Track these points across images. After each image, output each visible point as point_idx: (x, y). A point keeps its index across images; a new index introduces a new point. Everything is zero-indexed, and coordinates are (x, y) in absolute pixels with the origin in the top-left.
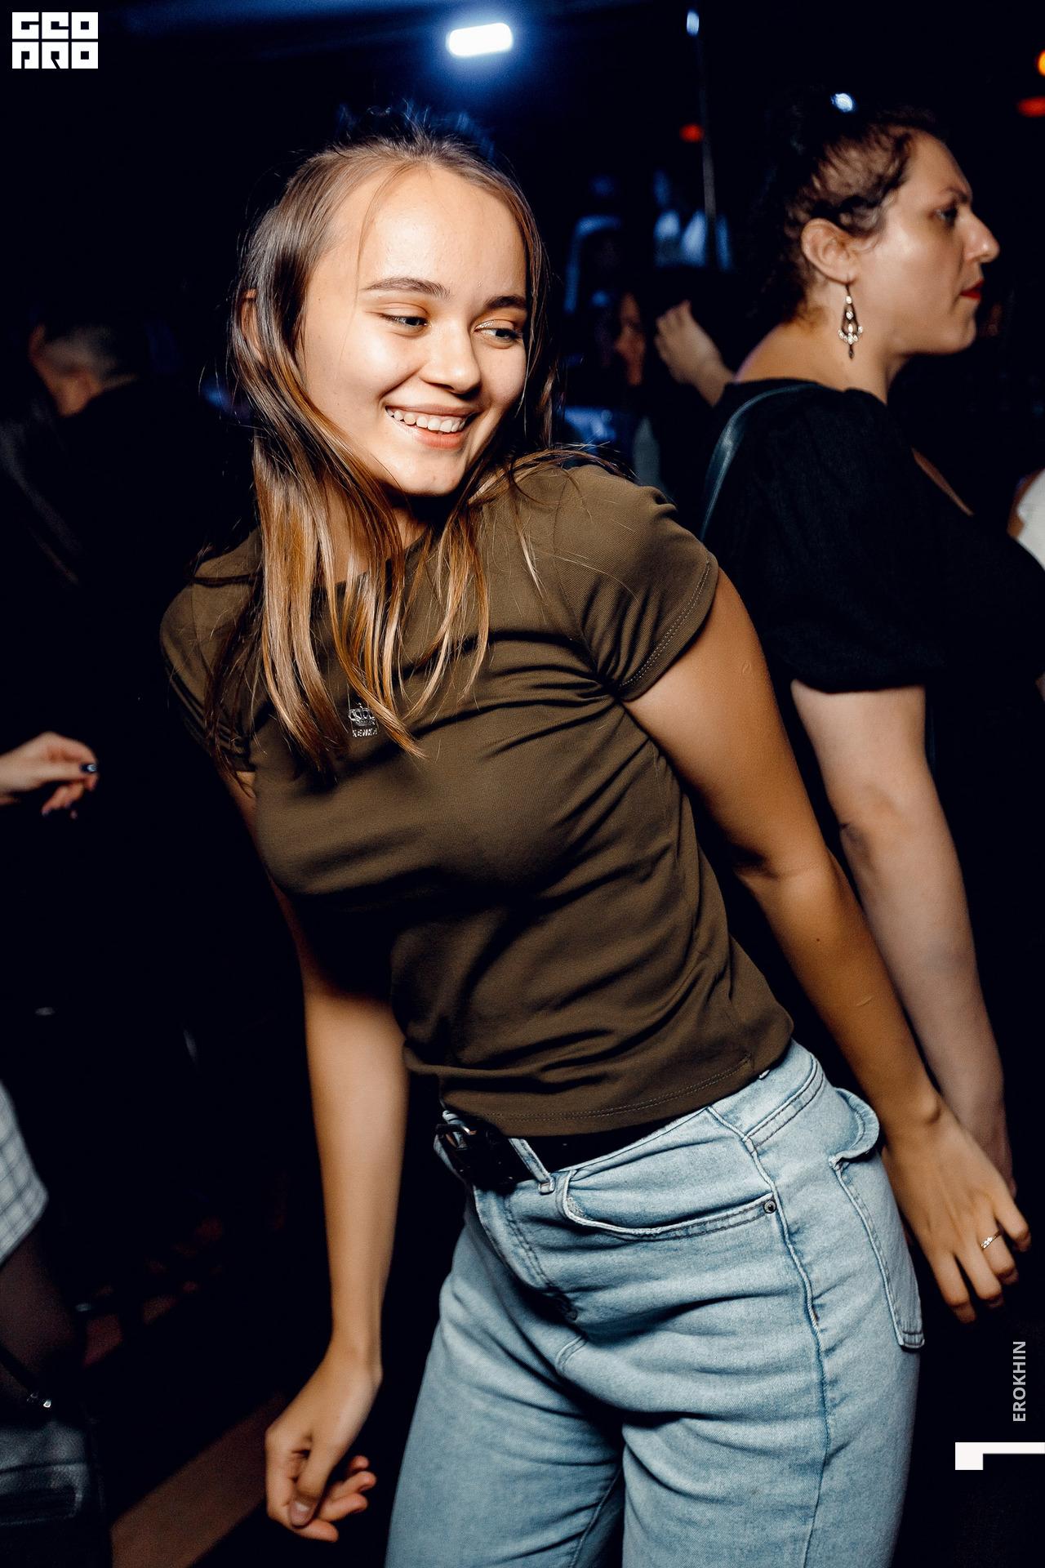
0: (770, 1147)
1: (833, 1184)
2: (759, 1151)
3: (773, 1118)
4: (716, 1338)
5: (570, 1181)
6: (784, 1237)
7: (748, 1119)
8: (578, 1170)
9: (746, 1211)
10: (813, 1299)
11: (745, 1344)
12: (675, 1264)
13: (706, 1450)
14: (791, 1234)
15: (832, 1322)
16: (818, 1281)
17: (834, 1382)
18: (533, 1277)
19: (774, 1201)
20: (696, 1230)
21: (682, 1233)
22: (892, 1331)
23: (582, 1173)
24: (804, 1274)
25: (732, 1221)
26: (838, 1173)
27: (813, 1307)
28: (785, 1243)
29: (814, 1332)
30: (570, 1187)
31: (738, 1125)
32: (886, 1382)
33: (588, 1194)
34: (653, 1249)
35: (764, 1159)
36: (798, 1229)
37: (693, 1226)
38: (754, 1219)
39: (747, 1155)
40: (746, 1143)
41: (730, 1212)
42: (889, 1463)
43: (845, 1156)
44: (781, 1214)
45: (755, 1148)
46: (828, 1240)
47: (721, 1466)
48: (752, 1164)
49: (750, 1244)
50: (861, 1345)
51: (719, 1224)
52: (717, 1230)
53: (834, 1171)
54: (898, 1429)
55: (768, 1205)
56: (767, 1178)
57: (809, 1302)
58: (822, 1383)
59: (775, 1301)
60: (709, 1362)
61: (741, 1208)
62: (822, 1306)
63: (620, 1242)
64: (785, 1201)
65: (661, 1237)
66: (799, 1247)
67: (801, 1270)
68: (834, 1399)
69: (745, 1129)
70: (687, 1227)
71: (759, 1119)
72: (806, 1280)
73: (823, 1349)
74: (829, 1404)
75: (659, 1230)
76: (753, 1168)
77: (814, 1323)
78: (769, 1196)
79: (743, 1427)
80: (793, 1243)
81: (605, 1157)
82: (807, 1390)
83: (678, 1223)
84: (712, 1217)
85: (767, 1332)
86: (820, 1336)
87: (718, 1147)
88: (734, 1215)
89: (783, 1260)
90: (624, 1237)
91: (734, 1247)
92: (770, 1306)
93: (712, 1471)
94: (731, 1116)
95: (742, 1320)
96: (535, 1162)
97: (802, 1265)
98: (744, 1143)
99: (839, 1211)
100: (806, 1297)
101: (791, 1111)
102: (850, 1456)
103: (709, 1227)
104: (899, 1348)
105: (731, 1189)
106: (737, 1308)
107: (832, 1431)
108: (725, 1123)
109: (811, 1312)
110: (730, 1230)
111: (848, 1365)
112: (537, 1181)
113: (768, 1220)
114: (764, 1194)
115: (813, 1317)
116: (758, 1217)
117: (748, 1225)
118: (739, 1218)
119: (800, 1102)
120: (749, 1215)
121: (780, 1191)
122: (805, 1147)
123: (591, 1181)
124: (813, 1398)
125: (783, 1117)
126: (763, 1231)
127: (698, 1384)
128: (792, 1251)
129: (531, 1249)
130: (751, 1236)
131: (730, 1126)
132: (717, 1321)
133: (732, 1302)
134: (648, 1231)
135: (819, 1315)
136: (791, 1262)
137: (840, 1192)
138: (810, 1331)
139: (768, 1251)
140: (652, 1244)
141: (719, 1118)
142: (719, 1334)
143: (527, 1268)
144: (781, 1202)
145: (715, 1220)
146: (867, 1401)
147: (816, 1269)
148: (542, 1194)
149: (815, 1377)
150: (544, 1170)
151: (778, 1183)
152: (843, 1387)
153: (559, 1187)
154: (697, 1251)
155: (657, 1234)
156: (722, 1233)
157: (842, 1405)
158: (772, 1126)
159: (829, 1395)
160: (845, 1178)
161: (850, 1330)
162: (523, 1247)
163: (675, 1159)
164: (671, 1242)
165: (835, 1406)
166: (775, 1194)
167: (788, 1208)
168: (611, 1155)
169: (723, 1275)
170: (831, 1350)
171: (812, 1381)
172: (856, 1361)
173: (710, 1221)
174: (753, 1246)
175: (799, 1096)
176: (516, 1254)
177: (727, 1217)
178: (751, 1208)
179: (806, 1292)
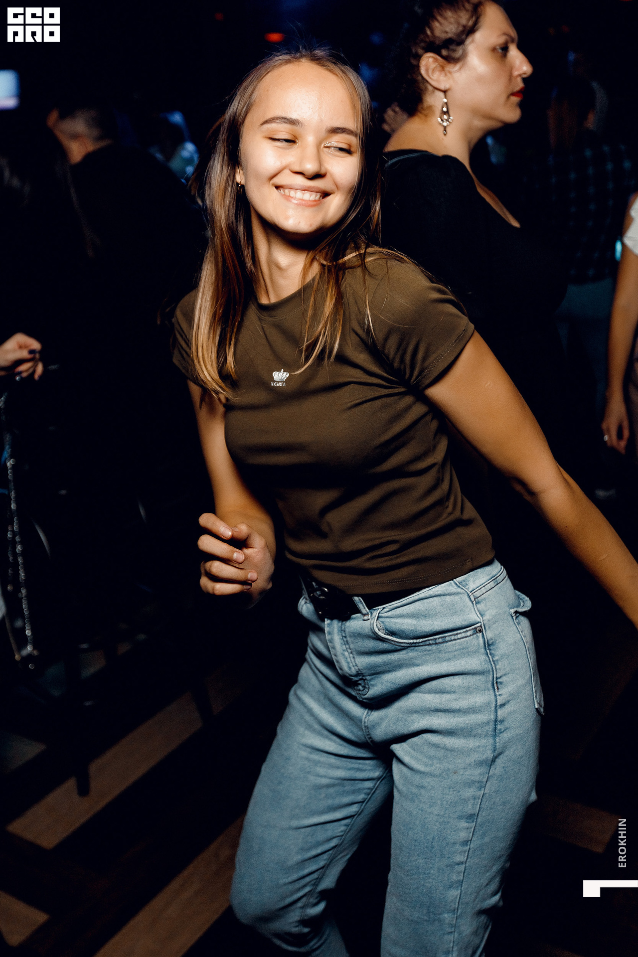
0: (482, 600)
1: (511, 623)
2: (476, 601)
3: (484, 586)
4: (445, 695)
5: (379, 614)
6: (485, 646)
7: (472, 586)
8: (383, 608)
9: (467, 631)
10: (497, 678)
11: (460, 698)
12: (428, 658)
13: (432, 752)
14: (489, 645)
15: (505, 692)
16: (500, 669)
17: (502, 721)
18: (350, 668)
19: (482, 627)
20: (440, 640)
21: (433, 642)
22: (533, 700)
23: (386, 610)
24: (493, 665)
25: (459, 636)
26: (514, 618)
27: (497, 683)
28: (486, 649)
29: (495, 696)
30: (378, 617)
31: (467, 587)
32: (528, 724)
33: (388, 620)
34: (417, 651)
35: (478, 606)
36: (493, 642)
37: (439, 638)
38: (470, 636)
39: (470, 603)
40: (471, 597)
41: (459, 632)
42: (526, 765)
43: (518, 610)
44: (485, 634)
45: (475, 600)
46: (508, 650)
47: (440, 759)
48: (472, 608)
49: (467, 648)
50: (518, 705)
51: (453, 638)
52: (451, 640)
53: (512, 617)
54: (531, 749)
55: (478, 629)
56: (479, 616)
57: (495, 679)
58: (496, 721)
59: (477, 678)
60: (440, 707)
61: (464, 630)
62: (501, 683)
63: (400, 647)
64: (487, 628)
65: (421, 644)
66: (493, 652)
67: (492, 663)
68: (501, 729)
69: (470, 590)
70: (436, 639)
71: (477, 586)
72: (494, 668)
73: (499, 703)
74: (498, 732)
75: (421, 640)
76: (473, 610)
77: (496, 690)
78: (479, 624)
79: (453, 739)
80: (490, 650)
81: (398, 601)
82: (488, 723)
83: (431, 637)
84: (449, 634)
85: (471, 693)
86: (498, 697)
87: (456, 598)
88: (460, 633)
89: (484, 657)
90: (402, 645)
91: (460, 649)
92: (474, 680)
93: (435, 762)
94: (464, 583)
95: (459, 686)
96: (362, 603)
97: (493, 661)
98: (469, 597)
99: (514, 637)
100: (493, 677)
101: (492, 584)
102: (505, 758)
103: (447, 639)
104: (535, 709)
105: (461, 620)
106: (457, 681)
107: (498, 744)
108: (460, 586)
109: (495, 685)
110: (458, 641)
111: (510, 713)
112: (362, 614)
113: (478, 637)
114: (477, 624)
115: (496, 688)
116: (473, 635)
117: (468, 638)
118: (463, 635)
119: (497, 581)
120: (469, 633)
121: (485, 623)
122: (499, 602)
123: (389, 614)
124: (491, 727)
125: (489, 586)
126: (475, 642)
127: (432, 717)
128: (489, 653)
129: (351, 653)
130: (469, 644)
131: (463, 588)
132: (447, 686)
133: (455, 677)
134: (415, 641)
135: (499, 687)
136: (488, 659)
137: (515, 627)
138: (493, 695)
139: (476, 652)
140: (416, 648)
141: (458, 583)
142: (447, 693)
143: (348, 663)
144: (485, 628)
145: (451, 635)
146: (517, 732)
147: (500, 663)
148: (364, 620)
149: (492, 717)
150: (366, 608)
151: (484, 618)
152: (506, 724)
153: (373, 616)
154: (440, 651)
155: (419, 642)
156: (454, 642)
157: (504, 733)
158: (484, 590)
159: (499, 727)
160: (517, 621)
161: (513, 696)
162: (347, 651)
163: (433, 603)
164: (427, 647)
165: (501, 733)
166: (482, 623)
167: (488, 632)
168: (401, 600)
169: (452, 663)
170: (502, 705)
171: (491, 719)
172: (514, 712)
173: (448, 636)
174: (469, 649)
175: (496, 578)
176: (344, 655)
177: (457, 634)
178: (470, 630)
179: (493, 674)
